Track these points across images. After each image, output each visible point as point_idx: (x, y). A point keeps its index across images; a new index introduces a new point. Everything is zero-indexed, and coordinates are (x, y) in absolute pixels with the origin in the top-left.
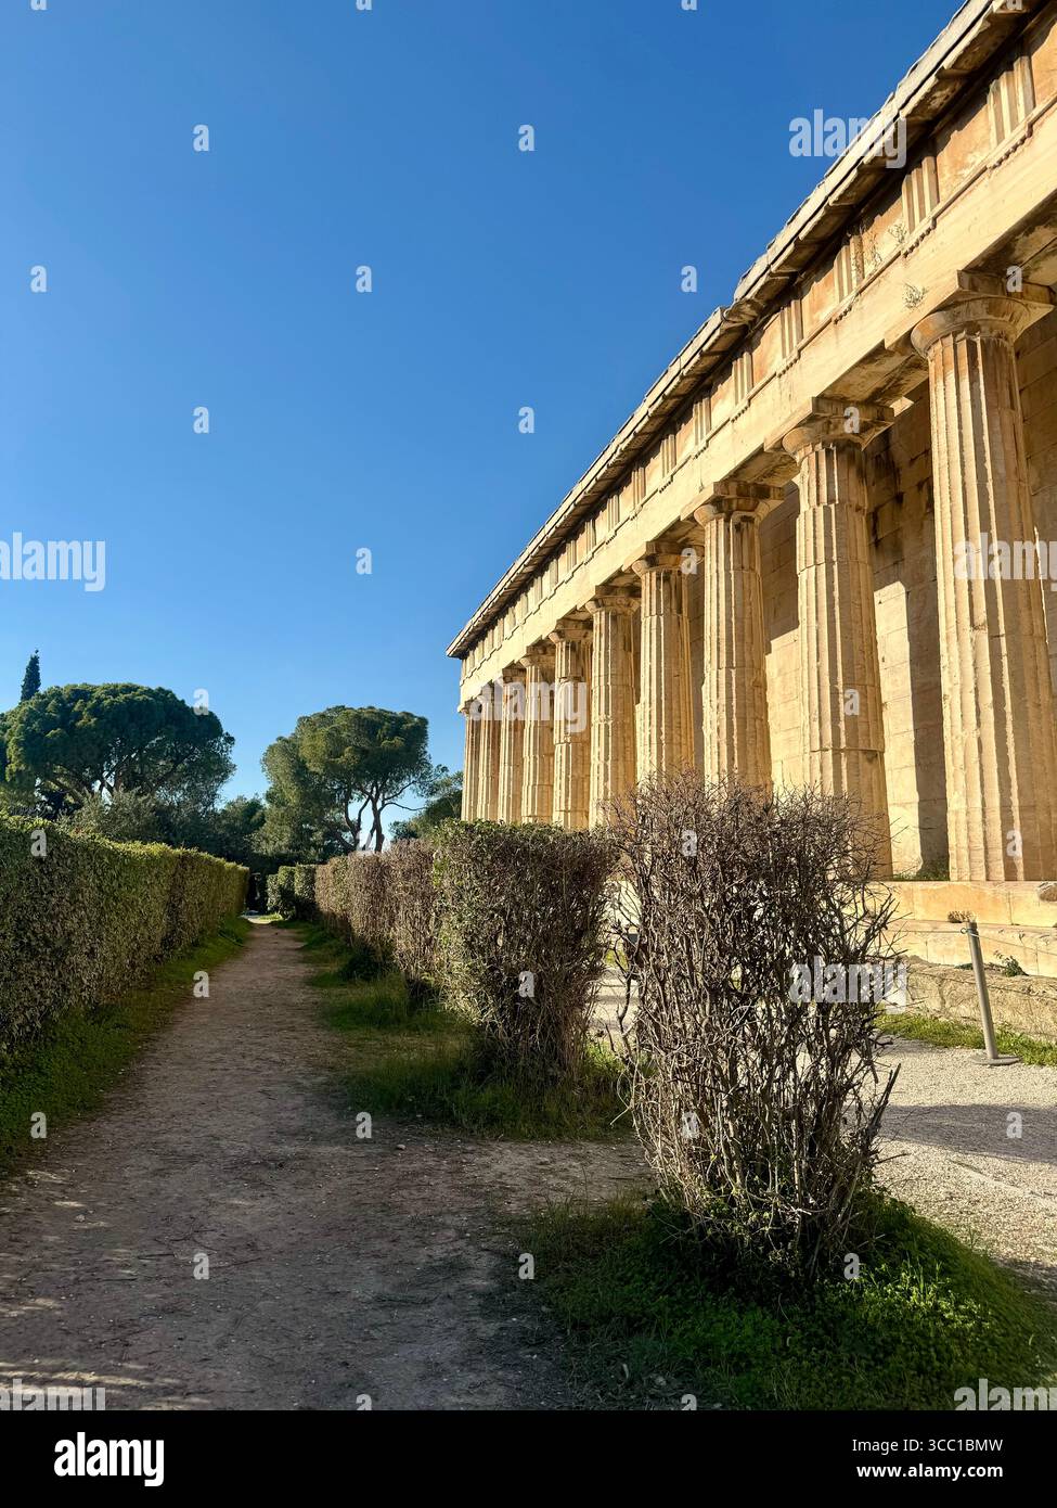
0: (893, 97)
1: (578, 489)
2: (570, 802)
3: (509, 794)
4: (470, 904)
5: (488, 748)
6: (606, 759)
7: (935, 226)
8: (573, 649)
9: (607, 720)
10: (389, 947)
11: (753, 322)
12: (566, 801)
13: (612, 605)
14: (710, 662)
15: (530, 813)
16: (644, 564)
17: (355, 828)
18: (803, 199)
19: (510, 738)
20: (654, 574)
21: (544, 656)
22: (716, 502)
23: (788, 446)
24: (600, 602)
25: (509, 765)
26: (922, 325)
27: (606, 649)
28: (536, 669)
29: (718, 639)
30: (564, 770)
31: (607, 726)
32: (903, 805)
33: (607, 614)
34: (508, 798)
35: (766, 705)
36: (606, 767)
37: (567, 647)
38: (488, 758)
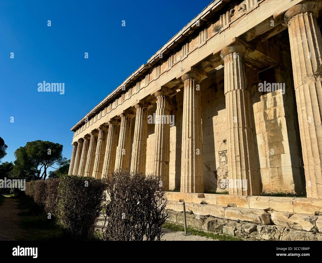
0: (182, 30)
1: (109, 96)
2: (98, 169)
3: (82, 166)
4: (67, 197)
5: (78, 154)
6: (108, 159)
7: (187, 57)
8: (103, 132)
9: (109, 150)
10: (44, 206)
11: (151, 68)
12: (97, 169)
13: (114, 123)
14: (135, 139)
15: (87, 171)
16: (122, 115)
17: (39, 172)
18: (163, 46)
19: (84, 153)
20: (124, 118)
21: (96, 133)
22: (139, 104)
23: (155, 95)
24: (111, 122)
25: (83, 159)
26: (184, 75)
27: (111, 133)
28: (93, 136)
29: (137, 134)
30: (97, 161)
31: (109, 151)
32: (172, 174)
33: (112, 125)
34: (82, 167)
35: (146, 149)
36: (108, 161)
37: (102, 132)
38: (78, 157)
